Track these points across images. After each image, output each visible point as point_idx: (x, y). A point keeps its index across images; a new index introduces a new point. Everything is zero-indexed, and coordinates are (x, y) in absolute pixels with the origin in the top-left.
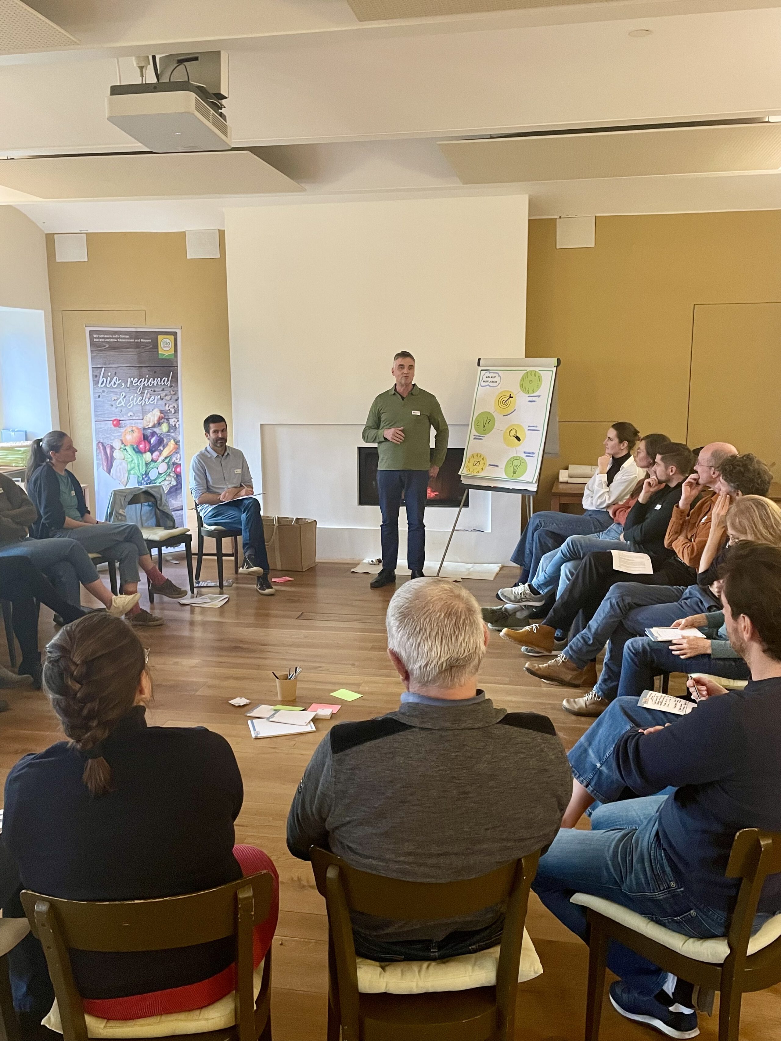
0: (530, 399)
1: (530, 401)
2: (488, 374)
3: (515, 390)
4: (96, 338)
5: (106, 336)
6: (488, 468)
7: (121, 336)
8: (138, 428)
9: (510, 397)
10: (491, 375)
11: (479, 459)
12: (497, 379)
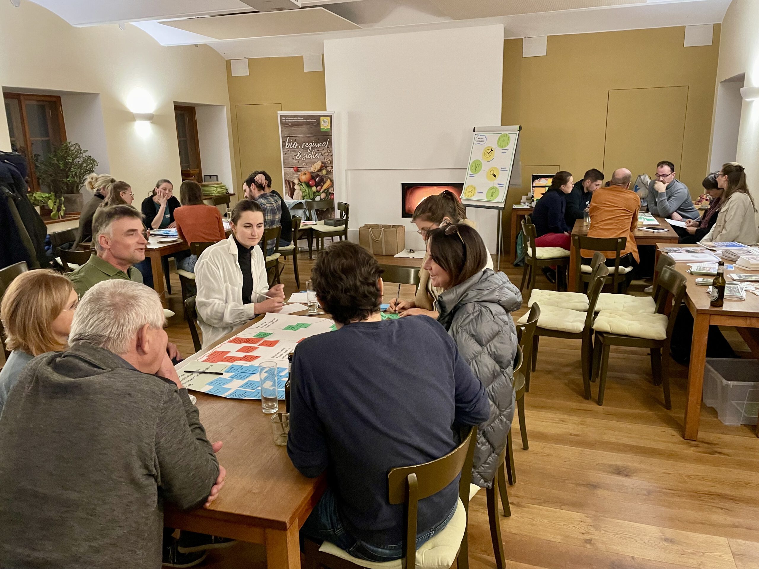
0: (503, 151)
1: (502, 153)
2: (479, 137)
3: (494, 146)
4: (284, 120)
5: (289, 118)
6: (477, 194)
7: (298, 118)
8: (308, 172)
9: (492, 150)
10: (481, 137)
11: (473, 189)
12: (484, 139)
